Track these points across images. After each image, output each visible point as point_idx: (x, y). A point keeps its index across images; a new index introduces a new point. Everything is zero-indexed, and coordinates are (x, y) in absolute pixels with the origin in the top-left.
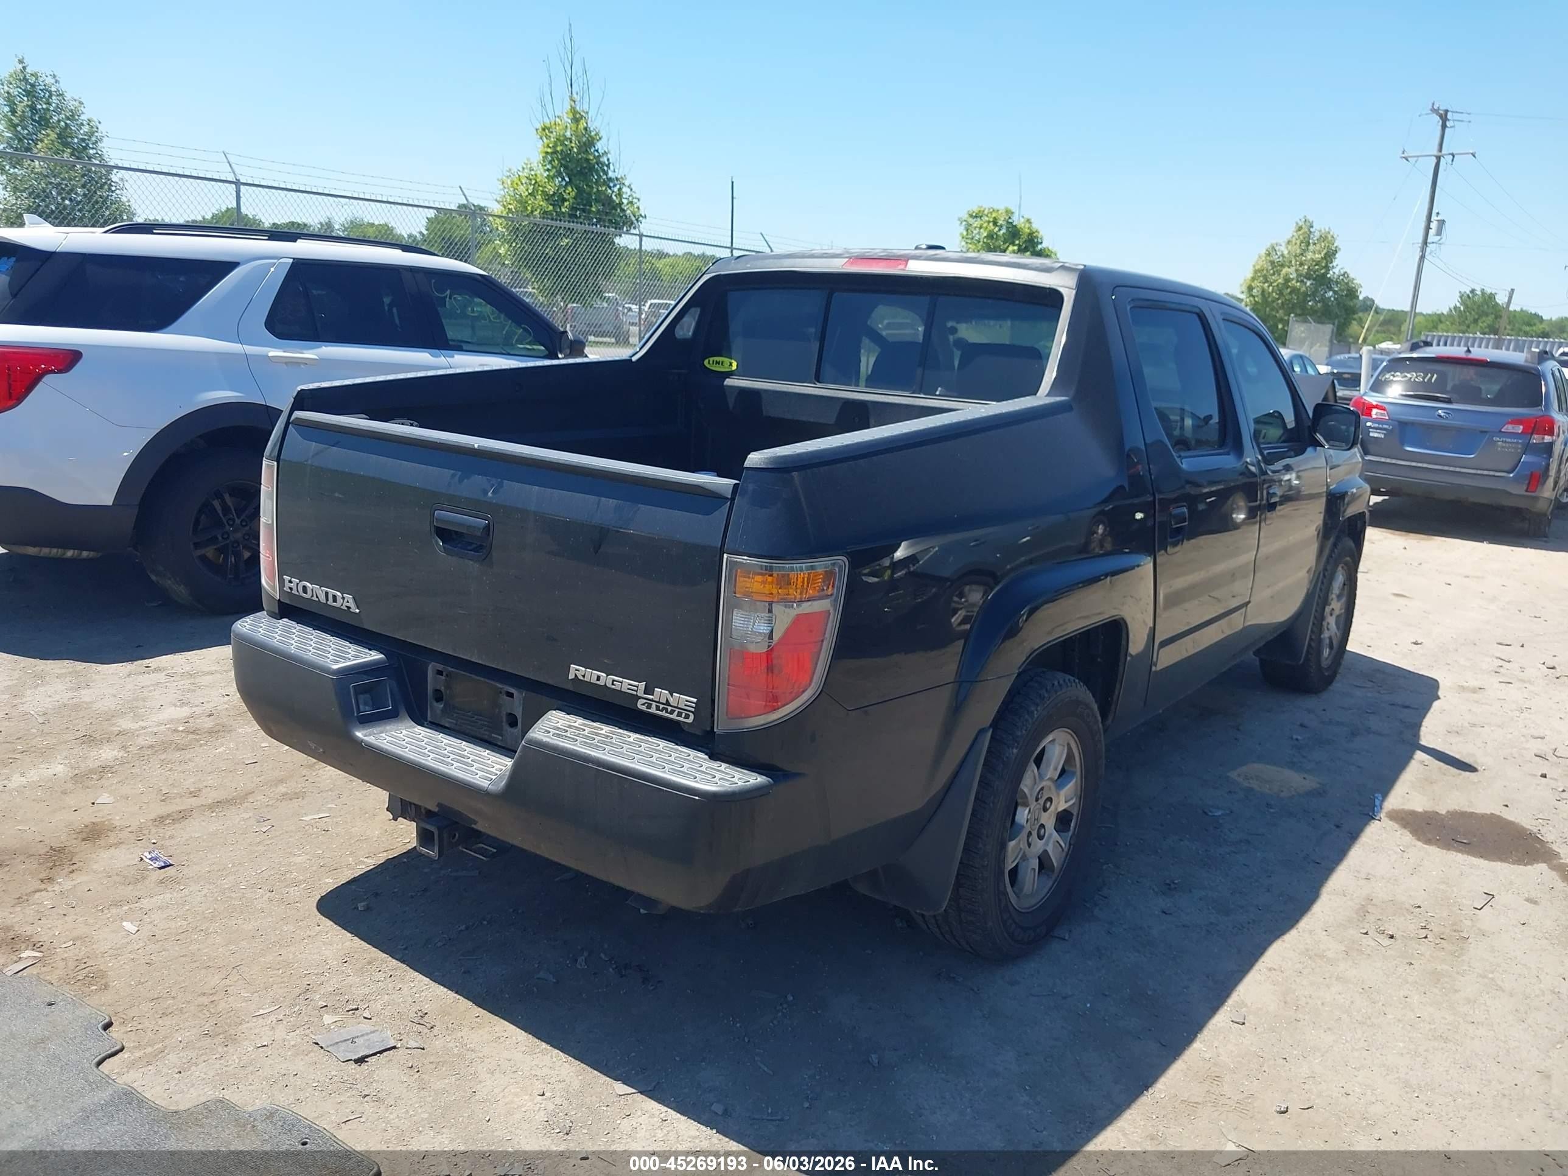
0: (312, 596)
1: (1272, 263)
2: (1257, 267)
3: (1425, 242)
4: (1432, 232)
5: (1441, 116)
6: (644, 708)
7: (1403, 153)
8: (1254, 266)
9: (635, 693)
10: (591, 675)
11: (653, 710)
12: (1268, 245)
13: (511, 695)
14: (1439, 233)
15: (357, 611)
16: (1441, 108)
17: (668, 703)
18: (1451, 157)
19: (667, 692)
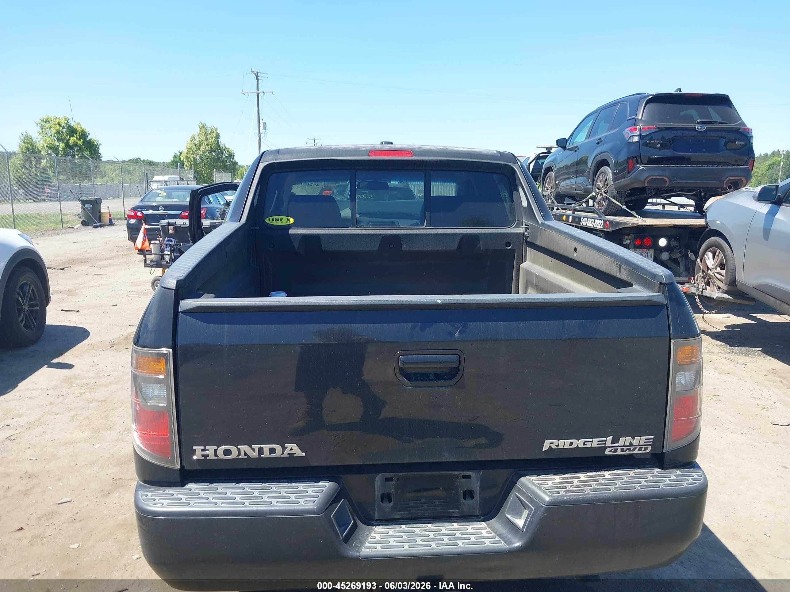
0: (239, 454)
1: (195, 144)
2: (188, 147)
3: (259, 133)
4: (262, 128)
5: (256, 75)
6: (611, 453)
7: (242, 91)
8: (186, 147)
9: (603, 445)
10: (564, 444)
11: (619, 452)
12: (191, 136)
13: (469, 477)
14: (265, 128)
15: (304, 454)
16: (255, 71)
17: (631, 444)
18: (263, 93)
19: (630, 438)
